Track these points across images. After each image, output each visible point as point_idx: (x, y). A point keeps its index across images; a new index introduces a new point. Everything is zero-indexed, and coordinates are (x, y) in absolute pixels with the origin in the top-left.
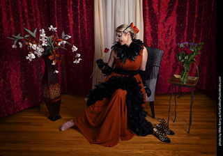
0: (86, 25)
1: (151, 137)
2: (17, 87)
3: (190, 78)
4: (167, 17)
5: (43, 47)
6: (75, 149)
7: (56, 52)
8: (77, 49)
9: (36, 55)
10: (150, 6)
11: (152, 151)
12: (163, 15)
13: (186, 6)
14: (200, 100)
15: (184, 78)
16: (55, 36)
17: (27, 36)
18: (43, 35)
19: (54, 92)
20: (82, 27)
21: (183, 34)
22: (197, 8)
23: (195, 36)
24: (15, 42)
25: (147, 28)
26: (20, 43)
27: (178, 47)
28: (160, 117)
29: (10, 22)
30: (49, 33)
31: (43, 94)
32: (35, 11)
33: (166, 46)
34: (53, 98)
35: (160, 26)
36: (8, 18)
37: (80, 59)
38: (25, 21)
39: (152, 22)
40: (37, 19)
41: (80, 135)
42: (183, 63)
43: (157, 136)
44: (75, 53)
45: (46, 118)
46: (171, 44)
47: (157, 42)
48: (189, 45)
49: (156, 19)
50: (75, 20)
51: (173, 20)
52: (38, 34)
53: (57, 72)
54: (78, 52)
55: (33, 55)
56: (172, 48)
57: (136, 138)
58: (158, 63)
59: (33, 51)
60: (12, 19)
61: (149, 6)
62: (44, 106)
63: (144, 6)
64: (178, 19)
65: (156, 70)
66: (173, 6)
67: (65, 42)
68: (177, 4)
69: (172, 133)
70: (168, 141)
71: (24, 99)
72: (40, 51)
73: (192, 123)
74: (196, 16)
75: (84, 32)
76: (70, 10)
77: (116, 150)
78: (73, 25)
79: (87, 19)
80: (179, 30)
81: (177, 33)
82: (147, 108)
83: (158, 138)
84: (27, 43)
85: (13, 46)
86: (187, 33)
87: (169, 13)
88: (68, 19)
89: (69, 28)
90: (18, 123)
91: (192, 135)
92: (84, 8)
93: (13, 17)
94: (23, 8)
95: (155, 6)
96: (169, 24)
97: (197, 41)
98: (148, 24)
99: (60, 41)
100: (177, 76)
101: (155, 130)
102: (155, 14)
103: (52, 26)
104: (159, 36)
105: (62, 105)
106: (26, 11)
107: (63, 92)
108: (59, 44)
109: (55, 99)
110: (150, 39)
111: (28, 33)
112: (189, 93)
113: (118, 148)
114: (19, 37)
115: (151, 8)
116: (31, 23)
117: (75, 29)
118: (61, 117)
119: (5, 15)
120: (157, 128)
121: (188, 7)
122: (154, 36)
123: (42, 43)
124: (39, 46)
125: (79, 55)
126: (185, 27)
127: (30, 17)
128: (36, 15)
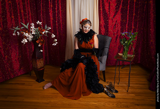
0: (61, 20)
1: (103, 94)
2: (16, 60)
3: (129, 55)
4: (115, 15)
5: (33, 35)
6: (52, 101)
7: (41, 38)
8: (55, 36)
9: (28, 40)
10: (104, 8)
11: (102, 103)
12: (112, 14)
13: (127, 8)
14: (136, 70)
15: (125, 55)
16: (41, 27)
17: (22, 28)
18: (33, 27)
19: (40, 64)
20: (58, 22)
21: (125, 27)
22: (134, 9)
23: (133, 27)
24: (15, 31)
25: (101, 22)
26: (18, 32)
27: (121, 35)
28: (109, 81)
29: (12, 18)
30: (36, 26)
31: (32, 65)
32: (28, 11)
33: (114, 34)
34: (39, 67)
35: (110, 21)
36: (11, 16)
37: (56, 43)
38: (21, 18)
39: (105, 18)
40: (29, 17)
42: (124, 46)
43: (107, 93)
44: (54, 39)
45: (35, 81)
46: (117, 33)
47: (108, 31)
48: (128, 34)
49: (107, 16)
50: (54, 17)
51: (119, 17)
52: (30, 26)
53: (42, 51)
54: (55, 38)
55: (26, 40)
56: (117, 36)
57: (92, 94)
58: (107, 45)
59: (26, 37)
60: (13, 17)
61: (102, 8)
62: (33, 73)
63: (99, 8)
64: (122, 16)
65: (107, 50)
66: (119, 7)
67: (47, 31)
68: (121, 6)
69: (117, 92)
70: (113, 97)
71: (20, 68)
72: (31, 37)
73: (130, 85)
74: (134, 14)
75: (60, 25)
76: (51, 10)
77: (80, 102)
78: (53, 21)
79: (62, 16)
81: (121, 25)
82: (100, 75)
83: (107, 95)
84: (22, 32)
85: (14, 34)
86: (128, 25)
87: (116, 13)
89: (50, 23)
91: (130, 93)
92: (60, 9)
93: (14, 15)
94: (20, 10)
95: (107, 8)
96: (116, 19)
97: (134, 31)
98: (102, 20)
99: (43, 31)
100: (120, 54)
101: (105, 89)
102: (106, 13)
103: (38, 21)
104: (109, 28)
105: (45, 72)
106: (22, 11)
107: (46, 63)
108: (43, 33)
110: (103, 30)
111: (23, 26)
112: (128, 65)
113: (81, 101)
114: (17, 28)
115: (104, 10)
116: (25, 19)
117: (54, 23)
118: (44, 80)
120: (107, 88)
121: (129, 8)
122: (106, 27)
123: (32, 32)
124: (30, 34)
125: (56, 40)
126: (126, 21)
127: (25, 15)
128: (29, 14)
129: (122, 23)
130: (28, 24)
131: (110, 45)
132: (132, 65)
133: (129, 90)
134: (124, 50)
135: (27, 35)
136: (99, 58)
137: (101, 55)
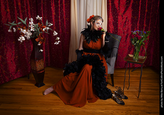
0: (64, 16)
1: (110, 101)
2: (11, 61)
3: (140, 57)
4: (125, 11)
5: (32, 32)
6: (53, 109)
7: (41, 35)
8: (57, 34)
9: (26, 38)
10: (113, 2)
11: (110, 111)
12: (122, 10)
14: (147, 73)
15: (136, 57)
16: (41, 23)
17: (19, 23)
18: (32, 23)
19: (40, 65)
20: (61, 17)
21: (137, 24)
22: (147, 5)
23: (145, 25)
24: (11, 27)
25: (110, 19)
26: (14, 29)
27: (132, 33)
28: (118, 86)
29: (7, 12)
30: (36, 21)
31: (31, 67)
32: (27, 4)
33: (124, 33)
35: (120, 18)
36: (6, 9)
37: (59, 42)
38: (18, 12)
39: (114, 15)
40: (27, 11)
41: (58, 98)
42: (135, 46)
43: (115, 100)
44: (56, 37)
45: (33, 85)
46: (127, 31)
47: (117, 29)
48: (140, 33)
49: (117, 12)
50: (56, 11)
51: (129, 13)
52: (28, 21)
53: (42, 51)
54: (58, 36)
55: (23, 37)
56: (128, 34)
57: (99, 101)
58: (117, 45)
59: (23, 35)
60: (8, 10)
61: (111, 3)
62: (32, 76)
63: (108, 3)
64: (133, 13)
66: (130, 3)
67: (48, 28)
68: (132, 2)
69: (126, 98)
70: (123, 104)
71: (17, 70)
72: (29, 34)
73: (141, 90)
74: (146, 11)
75: (63, 21)
76: (53, 4)
77: (84, 110)
78: (55, 16)
79: (66, 11)
80: (133, 21)
81: (132, 23)
82: (108, 79)
83: (116, 101)
84: (19, 29)
85: (9, 31)
86: (140, 23)
87: (127, 8)
88: (51, 11)
89: (52, 18)
90: (13, 88)
91: (141, 100)
92: (63, 3)
93: (9, 9)
94: (17, 2)
95: (116, 2)
96: (126, 16)
97: (146, 30)
98: (111, 16)
99: (44, 28)
100: (131, 56)
101: (114, 95)
102: (116, 9)
103: (38, 16)
104: (119, 25)
105: (45, 75)
106: (19, 4)
107: (46, 65)
108: (44, 30)
109: (40, 71)
110: (112, 27)
111: (20, 21)
112: (139, 68)
113: (86, 109)
114: (13, 24)
115: (113, 4)
116: (23, 14)
117: (57, 18)
118: (44, 85)
119: (3, 7)
120: (115, 94)
121: (140, 4)
122: (115, 25)
123: (30, 28)
124: (28, 31)
125: (59, 38)
126: (138, 18)
127: (22, 9)
128: (27, 7)
129: (132, 21)
130: (26, 19)
131: (120, 45)
132: (144, 67)
133: (140, 96)
134: (135, 50)
135: (24, 31)
136: (107, 59)
137: (110, 57)
